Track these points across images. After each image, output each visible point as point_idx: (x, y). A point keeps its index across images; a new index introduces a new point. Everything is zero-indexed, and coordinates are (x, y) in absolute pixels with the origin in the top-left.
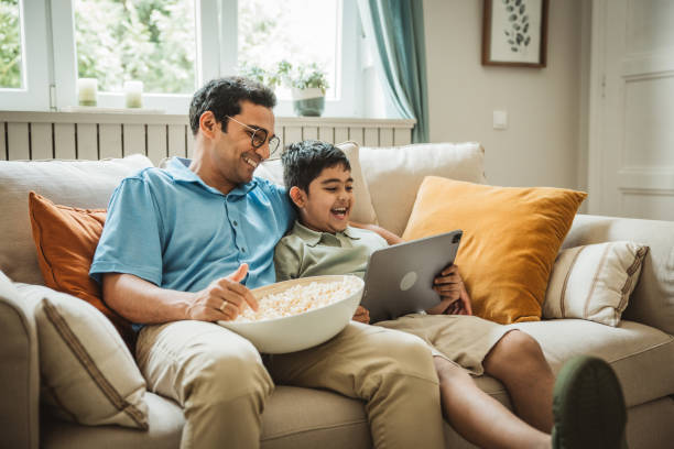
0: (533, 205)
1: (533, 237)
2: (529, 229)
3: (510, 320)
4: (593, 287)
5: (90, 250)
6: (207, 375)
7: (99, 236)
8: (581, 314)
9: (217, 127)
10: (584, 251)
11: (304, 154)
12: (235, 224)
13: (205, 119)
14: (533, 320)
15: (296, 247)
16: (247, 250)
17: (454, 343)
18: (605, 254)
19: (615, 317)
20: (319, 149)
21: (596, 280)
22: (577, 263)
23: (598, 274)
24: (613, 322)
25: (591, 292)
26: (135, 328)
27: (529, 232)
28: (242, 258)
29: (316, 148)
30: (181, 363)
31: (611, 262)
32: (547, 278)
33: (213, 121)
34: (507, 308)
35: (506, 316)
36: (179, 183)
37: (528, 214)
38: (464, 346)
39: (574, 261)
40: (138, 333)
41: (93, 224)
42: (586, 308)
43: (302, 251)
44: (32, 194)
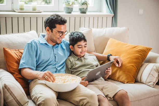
0: (136, 51)
1: (135, 60)
2: (134, 58)
3: (126, 82)
4: (149, 76)
5: (19, 61)
6: (43, 102)
7: (21, 57)
8: (145, 83)
9: (50, 31)
10: (149, 65)
11: (74, 37)
12: (56, 54)
13: (47, 29)
14: (132, 83)
15: (71, 61)
16: (58, 62)
17: (107, 91)
18: (153, 67)
19: (153, 85)
20: (78, 36)
21: (150, 74)
22: (146, 68)
23: (150, 72)
24: (152, 86)
25: (148, 77)
26: (29, 82)
27: (134, 59)
28: (57, 64)
29: (77, 36)
30: (38, 97)
31: (154, 70)
32: (138, 72)
33: (49, 29)
34: (126, 79)
35: (125, 81)
36: (41, 44)
37: (134, 54)
38: (109, 92)
39: (145, 68)
40: (30, 83)
41: (19, 54)
42: (146, 81)
43: (73, 62)
44: (4, 48)
